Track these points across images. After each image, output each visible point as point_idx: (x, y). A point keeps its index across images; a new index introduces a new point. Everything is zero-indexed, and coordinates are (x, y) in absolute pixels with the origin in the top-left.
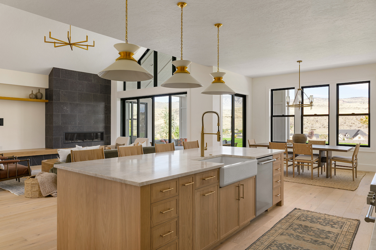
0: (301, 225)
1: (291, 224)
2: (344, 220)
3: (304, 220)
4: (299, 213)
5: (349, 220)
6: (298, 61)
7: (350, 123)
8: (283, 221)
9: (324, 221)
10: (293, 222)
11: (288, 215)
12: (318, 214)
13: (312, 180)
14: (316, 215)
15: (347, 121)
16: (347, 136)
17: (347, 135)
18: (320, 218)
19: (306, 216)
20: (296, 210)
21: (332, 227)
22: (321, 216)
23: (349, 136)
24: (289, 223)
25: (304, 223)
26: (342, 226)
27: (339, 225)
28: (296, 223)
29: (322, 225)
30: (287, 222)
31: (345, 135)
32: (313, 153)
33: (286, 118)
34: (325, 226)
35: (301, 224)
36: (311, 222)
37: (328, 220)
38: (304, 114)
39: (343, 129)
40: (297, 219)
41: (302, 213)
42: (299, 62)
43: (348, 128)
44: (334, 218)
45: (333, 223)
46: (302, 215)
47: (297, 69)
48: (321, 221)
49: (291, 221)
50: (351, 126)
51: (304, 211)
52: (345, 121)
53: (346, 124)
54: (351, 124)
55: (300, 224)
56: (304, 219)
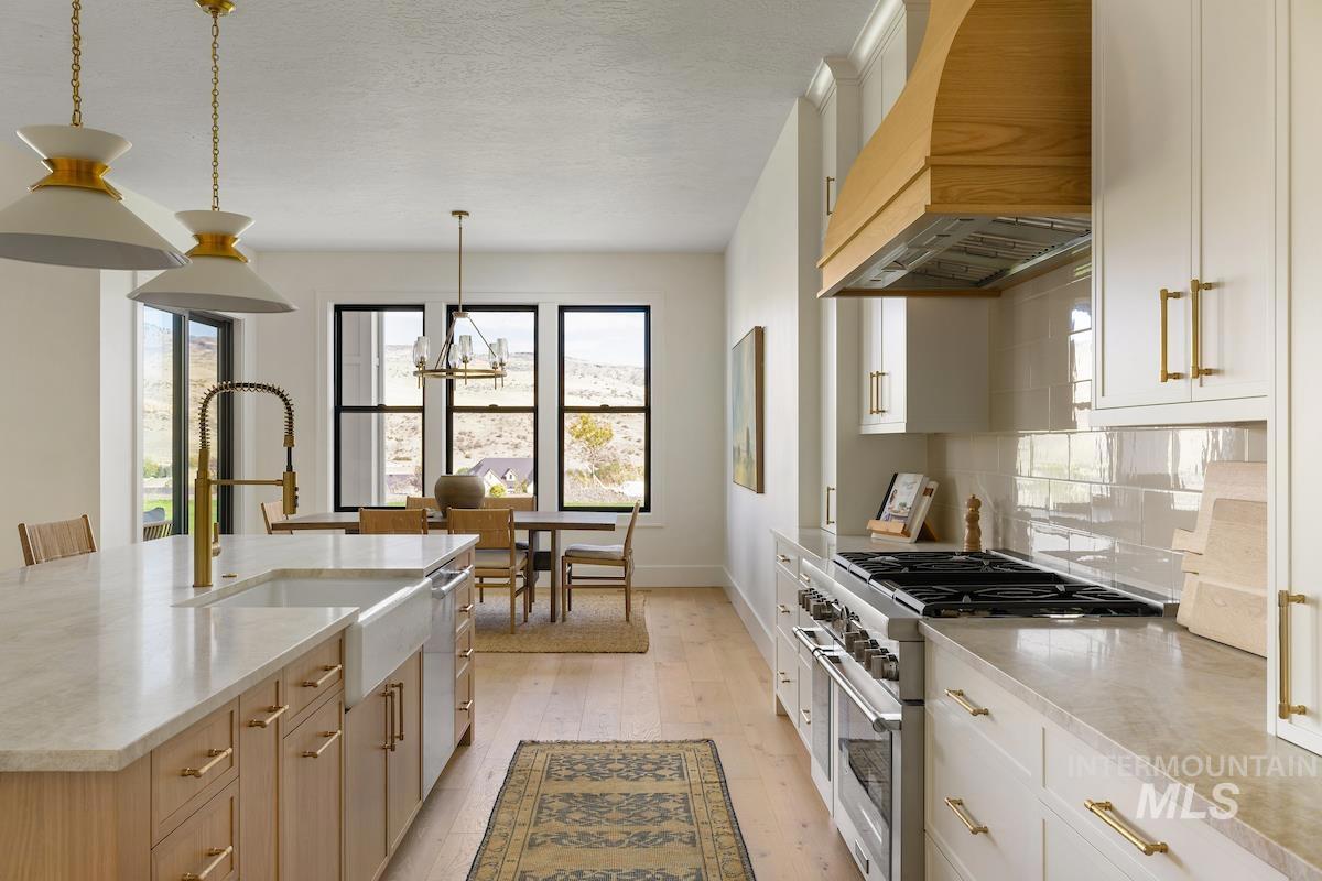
0: (571, 795)
1: (538, 800)
2: (673, 749)
3: (570, 778)
4: (541, 757)
5: (686, 746)
6: (454, 213)
7: (515, 436)
8: (507, 797)
9: (627, 766)
10: (541, 792)
11: (510, 772)
12: (597, 747)
13: (514, 637)
14: (595, 752)
15: (505, 429)
16: (508, 479)
17: (508, 476)
18: (608, 759)
19: (568, 762)
20: (525, 749)
21: (660, 778)
22: (607, 752)
23: (514, 478)
24: (531, 800)
25: (575, 787)
26: (680, 768)
27: (672, 766)
28: (552, 792)
29: (627, 778)
30: (522, 795)
31: (504, 478)
32: (517, 541)
33: (374, 415)
34: (637, 779)
35: (568, 791)
36: (593, 779)
37: (635, 758)
38: (455, 404)
39: (495, 456)
40: (548, 777)
41: (551, 752)
42: (460, 214)
43: (509, 454)
44: (647, 749)
45: (653, 764)
46: (552, 759)
47: (452, 241)
48: (617, 766)
49: (532, 789)
50: (516, 446)
51: (550, 744)
52: (501, 429)
53: (503, 440)
54: (517, 441)
55: (564, 791)
56: (564, 772)
